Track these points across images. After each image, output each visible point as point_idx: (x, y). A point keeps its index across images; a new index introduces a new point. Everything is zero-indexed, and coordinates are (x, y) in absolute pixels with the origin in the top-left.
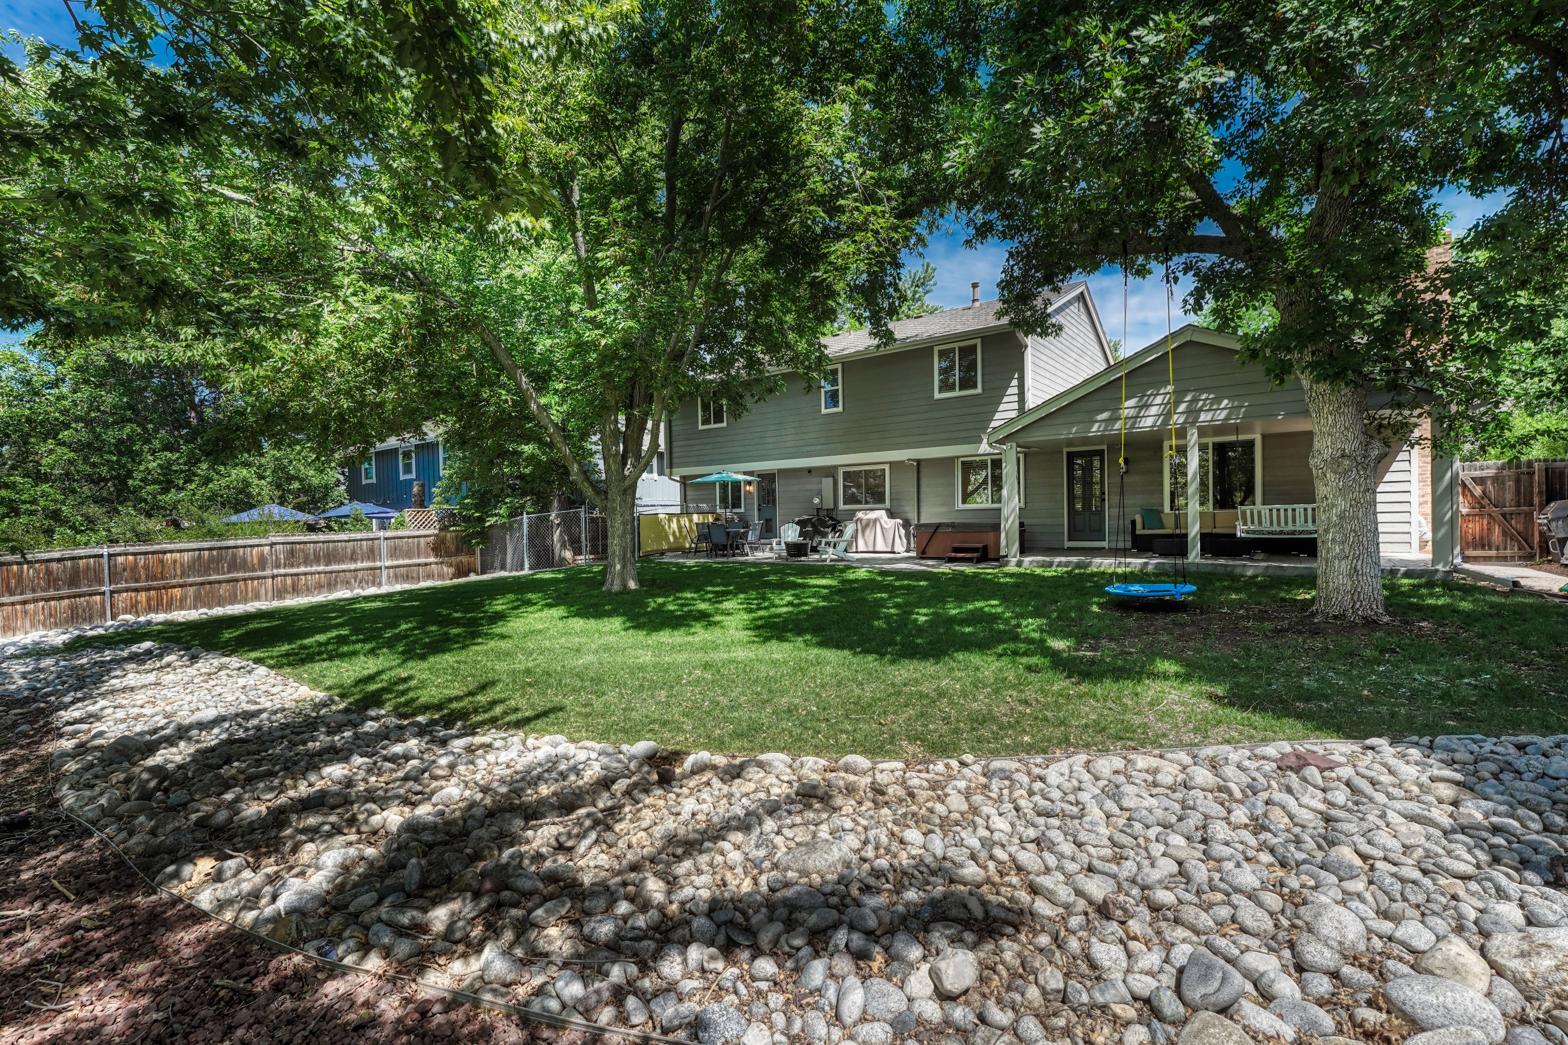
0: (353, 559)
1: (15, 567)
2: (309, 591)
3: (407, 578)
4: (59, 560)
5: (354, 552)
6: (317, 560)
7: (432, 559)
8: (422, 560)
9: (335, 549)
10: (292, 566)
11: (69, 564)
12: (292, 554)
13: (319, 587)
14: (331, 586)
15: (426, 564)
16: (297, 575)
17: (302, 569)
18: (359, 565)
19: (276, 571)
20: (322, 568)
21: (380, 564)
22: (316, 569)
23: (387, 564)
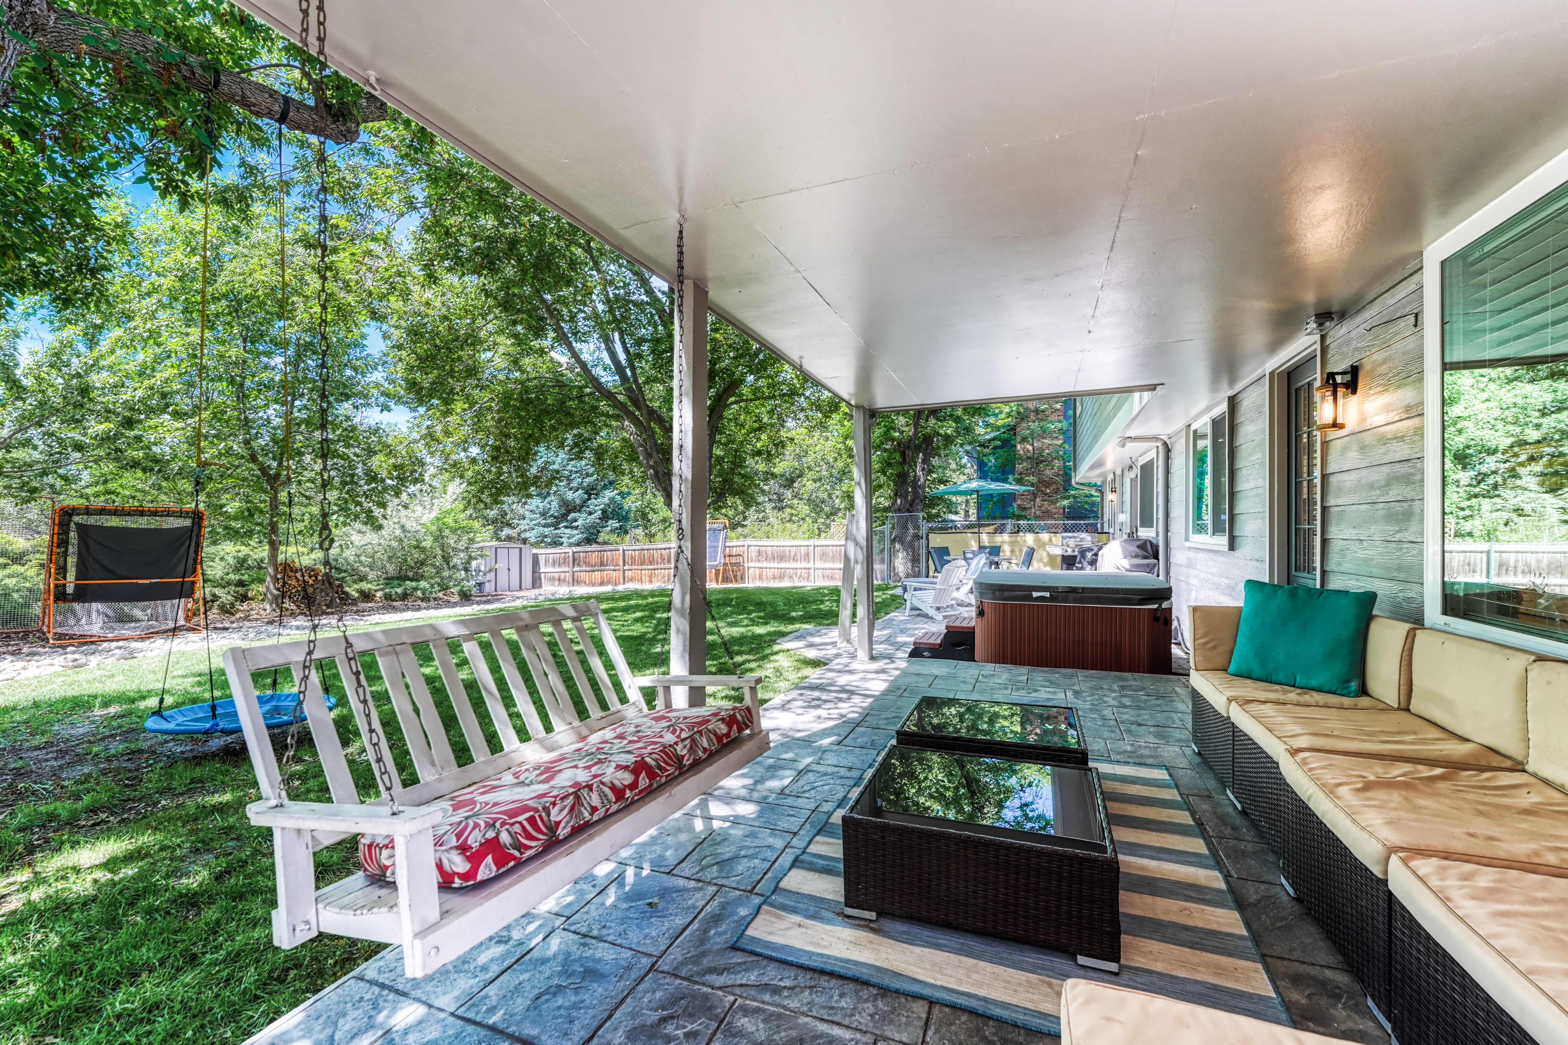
0: (795, 560)
5: (795, 555)
6: (773, 559)
10: (759, 561)
12: (759, 553)
14: (781, 578)
17: (765, 565)
18: (798, 565)
19: (751, 564)
20: (776, 565)
21: (811, 565)
22: (772, 565)
23: (817, 566)
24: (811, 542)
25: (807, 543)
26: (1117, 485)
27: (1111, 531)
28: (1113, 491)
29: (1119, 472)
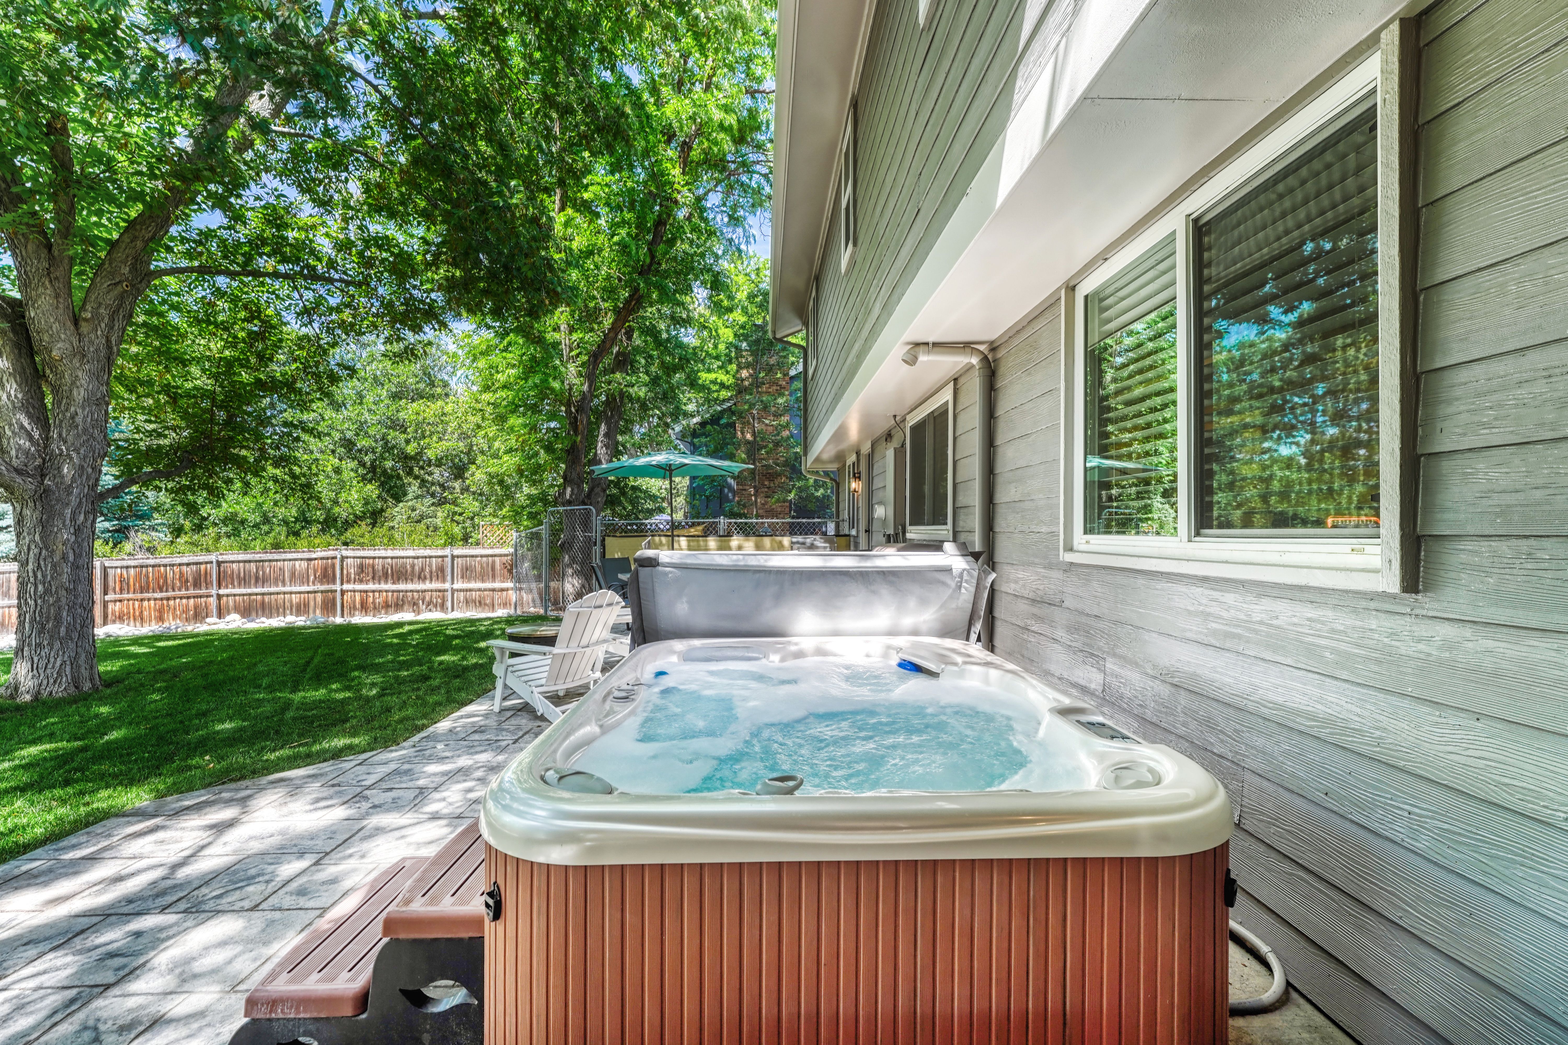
0: (421, 578)
1: (162, 569)
2: (376, 609)
3: (480, 604)
4: (188, 564)
5: (422, 570)
6: (385, 577)
7: (510, 585)
8: (497, 585)
9: (404, 566)
10: (361, 581)
11: (194, 568)
12: (361, 568)
13: (387, 606)
14: (398, 606)
15: (502, 590)
16: (366, 592)
17: (371, 586)
18: (427, 585)
19: (346, 587)
20: (390, 586)
21: (447, 586)
22: (384, 586)
23: (456, 586)
24: (447, 551)
25: (440, 553)
26: (863, 468)
27: (854, 532)
28: (857, 476)
29: (866, 448)
